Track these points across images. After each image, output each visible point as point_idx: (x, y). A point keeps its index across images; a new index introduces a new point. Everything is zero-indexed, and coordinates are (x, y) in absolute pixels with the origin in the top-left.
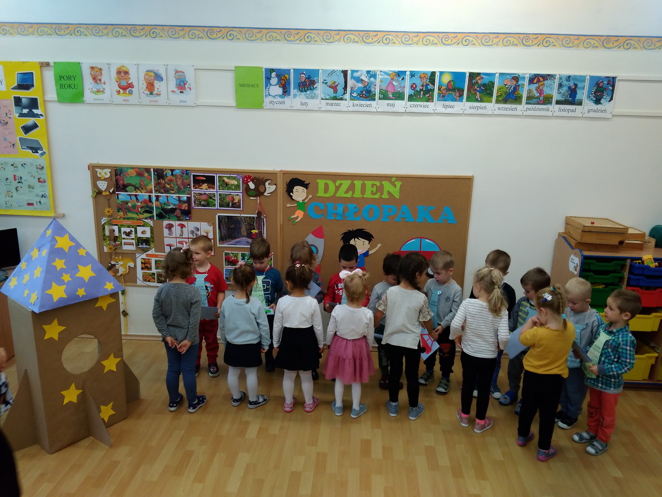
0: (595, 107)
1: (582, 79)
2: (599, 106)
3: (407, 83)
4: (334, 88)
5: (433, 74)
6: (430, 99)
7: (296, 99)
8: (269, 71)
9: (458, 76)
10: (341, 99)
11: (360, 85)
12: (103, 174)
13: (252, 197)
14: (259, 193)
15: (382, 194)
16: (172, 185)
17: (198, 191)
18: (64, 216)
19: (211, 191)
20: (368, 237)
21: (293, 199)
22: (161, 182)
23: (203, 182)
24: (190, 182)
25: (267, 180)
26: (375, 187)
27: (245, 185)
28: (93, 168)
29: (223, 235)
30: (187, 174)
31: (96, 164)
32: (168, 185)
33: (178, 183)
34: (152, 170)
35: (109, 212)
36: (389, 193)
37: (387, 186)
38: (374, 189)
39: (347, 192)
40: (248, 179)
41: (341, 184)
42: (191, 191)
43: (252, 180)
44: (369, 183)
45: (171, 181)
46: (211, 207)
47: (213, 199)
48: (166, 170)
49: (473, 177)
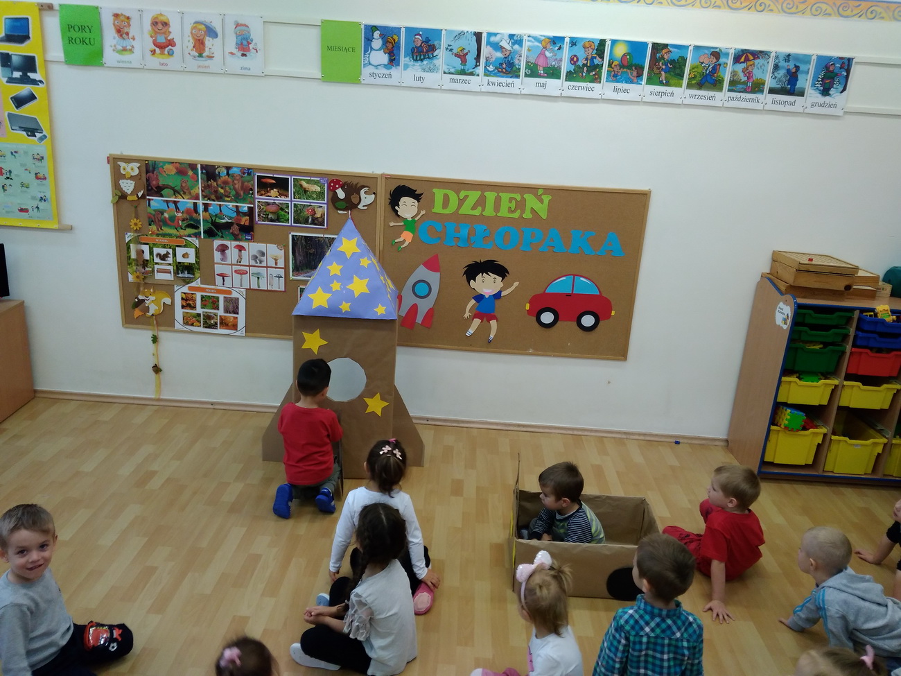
0: (822, 99)
1: (806, 59)
2: (827, 99)
3: (566, 54)
4: (462, 56)
5: (602, 42)
6: (597, 79)
7: (408, 71)
8: (371, 29)
9: (636, 48)
10: (472, 74)
11: (499, 55)
12: (129, 169)
13: (341, 210)
14: (350, 205)
15: (523, 211)
16: (227, 189)
17: (264, 199)
18: (71, 228)
19: (282, 200)
20: (501, 271)
21: (399, 216)
22: (211, 184)
23: (272, 186)
24: (253, 185)
25: (364, 187)
26: (514, 202)
27: (331, 193)
28: (114, 161)
29: (298, 262)
30: (249, 174)
31: (118, 155)
32: (222, 188)
33: (237, 186)
34: (199, 166)
35: (136, 224)
36: (533, 211)
37: (531, 201)
38: (513, 205)
39: (474, 208)
40: (335, 184)
41: (466, 197)
42: (254, 198)
43: (342, 187)
44: (505, 196)
45: (226, 183)
46: (283, 222)
47: (286, 212)
48: (219, 167)
49: (650, 192)
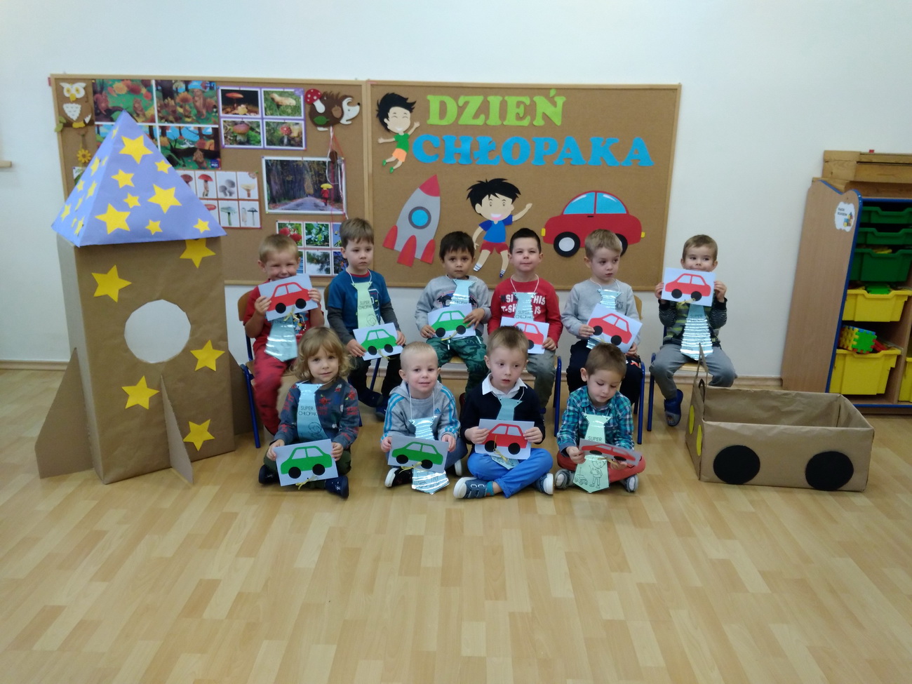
12: (73, 91)
13: (321, 126)
14: (332, 120)
15: (533, 118)
16: (187, 107)
17: (230, 117)
18: (10, 166)
19: (252, 118)
21: (388, 130)
22: (168, 103)
23: (239, 102)
24: (217, 101)
25: (346, 97)
26: (522, 107)
27: (308, 107)
28: (57, 83)
29: (274, 193)
30: (211, 88)
31: (61, 75)
32: (181, 107)
33: (198, 104)
34: (153, 83)
35: (84, 156)
36: (545, 116)
37: (542, 104)
38: (521, 111)
39: (476, 116)
40: (312, 96)
41: (466, 103)
42: (219, 118)
43: (321, 98)
44: (512, 100)
45: (185, 100)
46: (254, 144)
47: (257, 132)
48: (176, 81)
49: (680, 86)
